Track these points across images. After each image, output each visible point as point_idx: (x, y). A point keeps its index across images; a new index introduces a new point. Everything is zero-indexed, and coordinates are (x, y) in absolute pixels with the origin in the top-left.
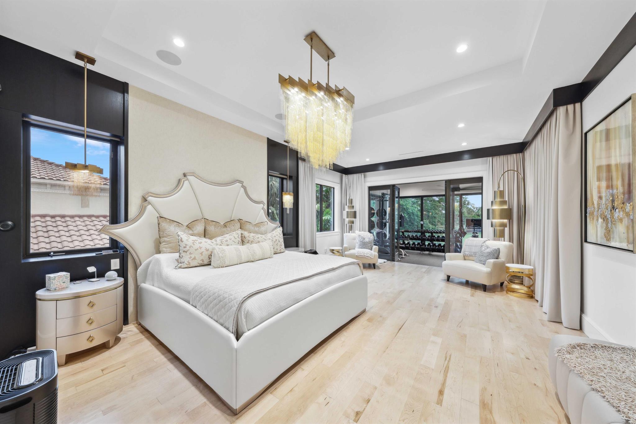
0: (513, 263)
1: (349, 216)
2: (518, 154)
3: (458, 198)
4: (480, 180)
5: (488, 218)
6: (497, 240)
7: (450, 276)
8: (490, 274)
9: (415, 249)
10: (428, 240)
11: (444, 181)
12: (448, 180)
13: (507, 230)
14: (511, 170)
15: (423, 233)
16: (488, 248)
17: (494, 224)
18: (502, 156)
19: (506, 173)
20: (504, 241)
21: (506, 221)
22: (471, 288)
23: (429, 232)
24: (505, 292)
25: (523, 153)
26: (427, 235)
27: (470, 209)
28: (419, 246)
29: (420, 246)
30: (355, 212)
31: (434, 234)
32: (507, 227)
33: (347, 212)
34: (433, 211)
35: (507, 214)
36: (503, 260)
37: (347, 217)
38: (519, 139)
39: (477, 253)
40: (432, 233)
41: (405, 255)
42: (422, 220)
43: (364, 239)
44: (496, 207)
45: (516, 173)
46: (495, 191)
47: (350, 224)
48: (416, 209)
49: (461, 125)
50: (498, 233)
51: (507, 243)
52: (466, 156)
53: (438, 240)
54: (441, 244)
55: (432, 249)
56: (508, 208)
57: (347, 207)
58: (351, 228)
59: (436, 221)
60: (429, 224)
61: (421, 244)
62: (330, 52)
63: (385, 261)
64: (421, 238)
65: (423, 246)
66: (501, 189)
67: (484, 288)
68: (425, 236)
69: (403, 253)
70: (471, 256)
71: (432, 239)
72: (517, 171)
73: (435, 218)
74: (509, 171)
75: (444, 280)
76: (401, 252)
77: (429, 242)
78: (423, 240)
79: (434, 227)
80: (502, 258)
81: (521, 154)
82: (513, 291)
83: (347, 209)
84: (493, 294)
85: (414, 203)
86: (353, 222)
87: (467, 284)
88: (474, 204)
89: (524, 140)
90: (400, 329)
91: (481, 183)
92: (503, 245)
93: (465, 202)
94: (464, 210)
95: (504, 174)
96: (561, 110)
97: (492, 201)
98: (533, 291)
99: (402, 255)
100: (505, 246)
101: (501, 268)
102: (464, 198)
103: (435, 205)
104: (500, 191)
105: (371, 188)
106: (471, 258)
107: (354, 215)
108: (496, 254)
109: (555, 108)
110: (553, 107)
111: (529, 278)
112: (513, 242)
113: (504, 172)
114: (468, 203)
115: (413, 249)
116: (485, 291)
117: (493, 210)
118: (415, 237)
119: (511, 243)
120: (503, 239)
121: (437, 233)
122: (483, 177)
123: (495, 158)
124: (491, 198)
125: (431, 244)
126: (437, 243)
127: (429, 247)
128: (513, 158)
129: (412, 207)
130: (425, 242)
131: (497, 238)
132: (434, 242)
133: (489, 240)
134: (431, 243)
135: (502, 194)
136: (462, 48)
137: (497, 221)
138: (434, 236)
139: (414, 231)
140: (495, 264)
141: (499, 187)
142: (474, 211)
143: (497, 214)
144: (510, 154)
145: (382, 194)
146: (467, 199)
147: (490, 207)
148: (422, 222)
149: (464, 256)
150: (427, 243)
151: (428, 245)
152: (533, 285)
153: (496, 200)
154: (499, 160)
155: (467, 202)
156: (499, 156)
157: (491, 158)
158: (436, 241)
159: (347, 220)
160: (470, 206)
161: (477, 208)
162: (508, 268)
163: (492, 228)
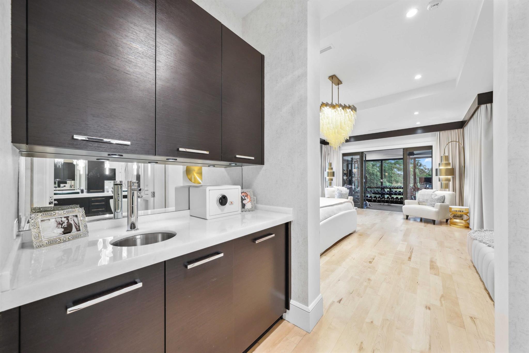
0: (456, 206)
1: (330, 175)
2: (459, 129)
3: (412, 161)
4: (430, 147)
5: (437, 175)
6: (444, 190)
7: (408, 216)
8: (438, 213)
9: (377, 201)
10: (387, 194)
11: (402, 149)
12: (406, 148)
13: (451, 183)
14: (454, 141)
15: (383, 188)
16: (436, 196)
17: (441, 179)
18: (447, 131)
19: (450, 143)
20: (449, 191)
21: (450, 177)
22: (424, 223)
23: (388, 188)
24: (449, 225)
25: (463, 129)
26: (386, 190)
27: (422, 170)
28: (379, 199)
29: (381, 199)
30: (334, 172)
31: (392, 190)
32: (450, 181)
33: (328, 172)
34: (390, 171)
35: (451, 172)
36: (448, 204)
37: (328, 176)
38: (461, 119)
39: (428, 200)
40: (390, 189)
41: (369, 205)
42: (382, 178)
43: (342, 191)
44: (442, 167)
45: (457, 143)
46: (441, 156)
47: (330, 181)
48: (376, 170)
49: (416, 113)
50: (444, 186)
51: (451, 192)
52: (419, 131)
53: (395, 194)
54: (398, 197)
55: (391, 201)
56: (452, 168)
57: (328, 169)
58: (331, 184)
59: (393, 179)
60: (387, 182)
61: (381, 197)
62: (340, 82)
63: (357, 208)
64: (382, 192)
65: (383, 199)
66: (447, 154)
67: (434, 222)
68: (384, 191)
69: (368, 203)
70: (423, 202)
71: (390, 194)
72: (459, 142)
73: (391, 177)
74: (453, 142)
75: (404, 219)
76: (367, 203)
77: (388, 196)
78: (383, 194)
79: (390, 184)
80: (447, 202)
81: (461, 129)
82: (455, 224)
83: (327, 170)
84: (440, 226)
85: (373, 165)
86: (332, 180)
87: (421, 220)
88: (425, 166)
89: (463, 119)
90: (380, 239)
91: (431, 150)
92: (448, 193)
93: (418, 164)
94: (417, 171)
95: (449, 144)
96: (483, 107)
97: (439, 163)
98: (469, 224)
99: (367, 205)
100: (449, 194)
101: (446, 209)
102: (417, 160)
103: (392, 166)
104: (446, 156)
105: (344, 155)
106: (424, 203)
107: (333, 174)
108: (443, 199)
109: (479, 106)
110: (478, 105)
111: (466, 215)
112: (456, 192)
113: (449, 142)
114: (421, 165)
115: (375, 201)
116: (434, 224)
117: (440, 169)
118: (377, 192)
119: (454, 193)
120: (448, 189)
121: (395, 188)
122: (432, 146)
123: (441, 132)
124: (438, 161)
125: (390, 198)
126: (395, 197)
127: (388, 199)
128: (455, 133)
129: (373, 168)
130: (384, 195)
131: (444, 189)
132: (393, 196)
133: (437, 191)
134: (389, 196)
135: (447, 158)
136: (418, 77)
137: (443, 177)
138: (392, 191)
139: (375, 187)
140: (441, 206)
141: (444, 153)
142: (425, 172)
143: (443, 172)
144: (453, 129)
145: (351, 159)
146: (420, 162)
147: (438, 167)
148: (382, 180)
149: (419, 202)
150: (386, 196)
151: (387, 198)
152: (469, 219)
153: (442, 162)
154: (445, 134)
155: (419, 164)
156: (444, 131)
157: (438, 133)
158: (394, 195)
159: (328, 178)
160: (422, 168)
161: (428, 169)
162: (451, 208)
163: (439, 182)
